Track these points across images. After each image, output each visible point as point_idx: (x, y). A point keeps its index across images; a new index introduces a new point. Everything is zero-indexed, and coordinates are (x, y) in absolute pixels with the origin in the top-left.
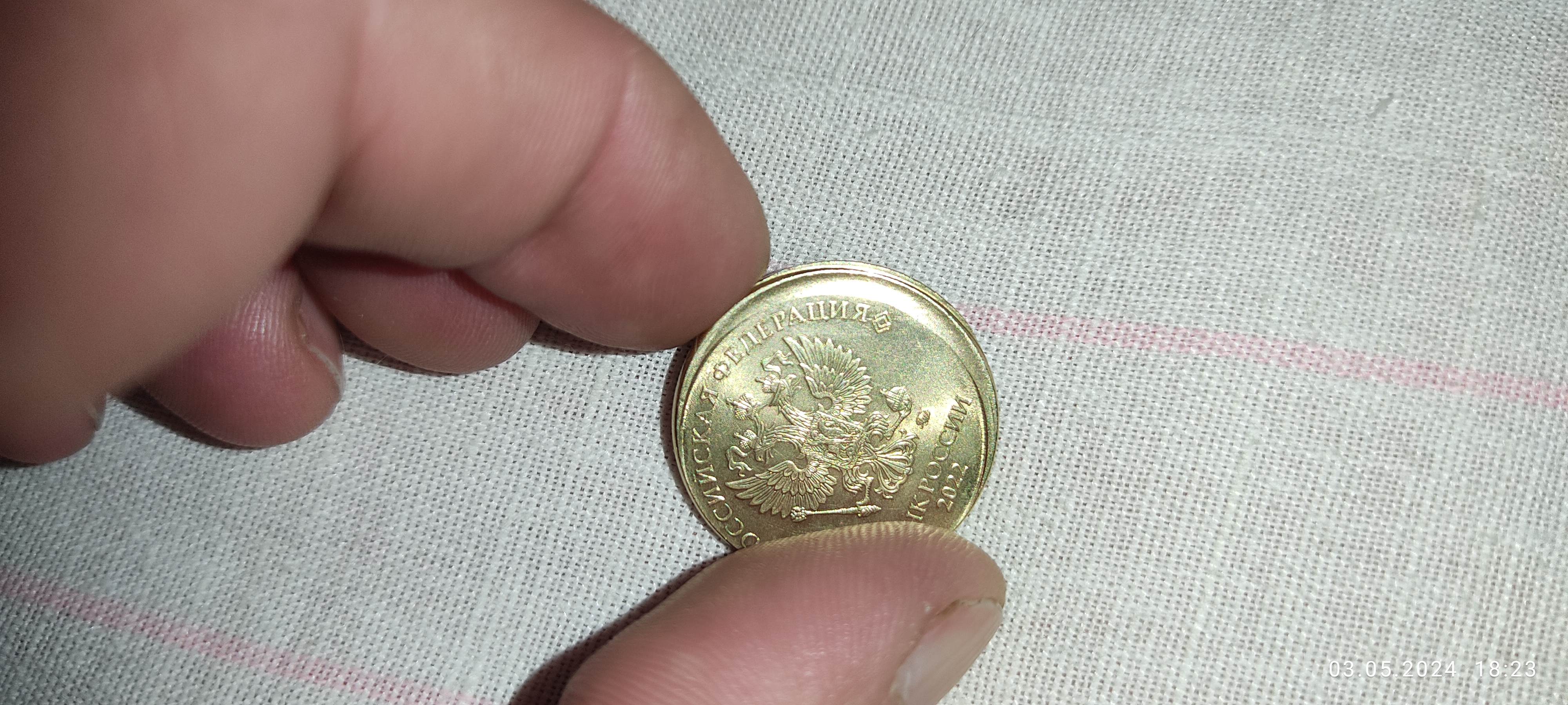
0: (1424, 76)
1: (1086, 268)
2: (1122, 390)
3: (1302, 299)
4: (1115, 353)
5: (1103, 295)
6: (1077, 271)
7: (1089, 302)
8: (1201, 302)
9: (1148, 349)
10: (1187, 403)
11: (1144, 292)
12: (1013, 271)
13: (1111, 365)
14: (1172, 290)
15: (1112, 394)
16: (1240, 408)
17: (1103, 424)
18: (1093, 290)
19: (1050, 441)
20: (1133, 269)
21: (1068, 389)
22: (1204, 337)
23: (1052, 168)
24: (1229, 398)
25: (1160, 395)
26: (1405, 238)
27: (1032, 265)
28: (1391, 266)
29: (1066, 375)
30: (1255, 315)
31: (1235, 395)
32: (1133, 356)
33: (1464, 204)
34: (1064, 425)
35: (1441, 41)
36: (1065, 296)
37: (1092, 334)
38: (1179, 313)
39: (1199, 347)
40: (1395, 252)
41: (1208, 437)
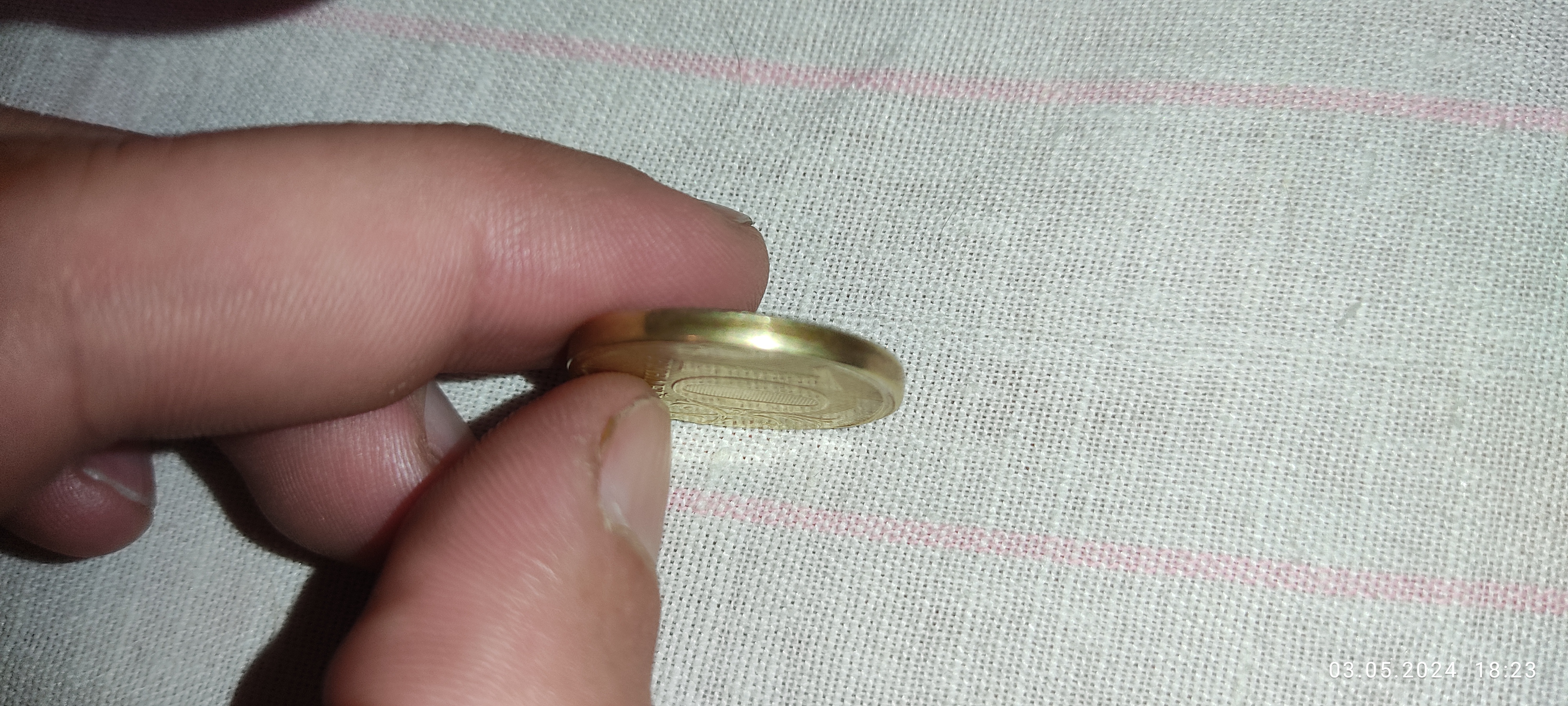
0: (1393, 277)
1: (1065, 486)
2: (1112, 614)
3: (1283, 516)
4: (1102, 576)
5: (1084, 514)
6: (1056, 489)
7: (1071, 521)
8: (1183, 522)
9: (1134, 571)
10: (1178, 628)
11: (1125, 511)
12: (993, 489)
13: (1098, 588)
14: (1153, 509)
15: (1102, 619)
16: (1230, 631)
17: (1095, 650)
18: (1074, 508)
19: (1044, 666)
20: (1112, 486)
21: (1056, 612)
22: (1188, 558)
23: (1024, 382)
24: (1219, 621)
25: (1150, 619)
26: (1382, 447)
27: (1011, 482)
28: (1369, 476)
29: (1053, 597)
30: (1238, 534)
31: (1224, 619)
32: (1120, 578)
33: (1440, 407)
34: (1057, 651)
35: (1408, 238)
36: (1046, 515)
37: (1076, 555)
38: (1162, 533)
39: (1185, 569)
40: (1373, 461)
41: (1202, 663)
